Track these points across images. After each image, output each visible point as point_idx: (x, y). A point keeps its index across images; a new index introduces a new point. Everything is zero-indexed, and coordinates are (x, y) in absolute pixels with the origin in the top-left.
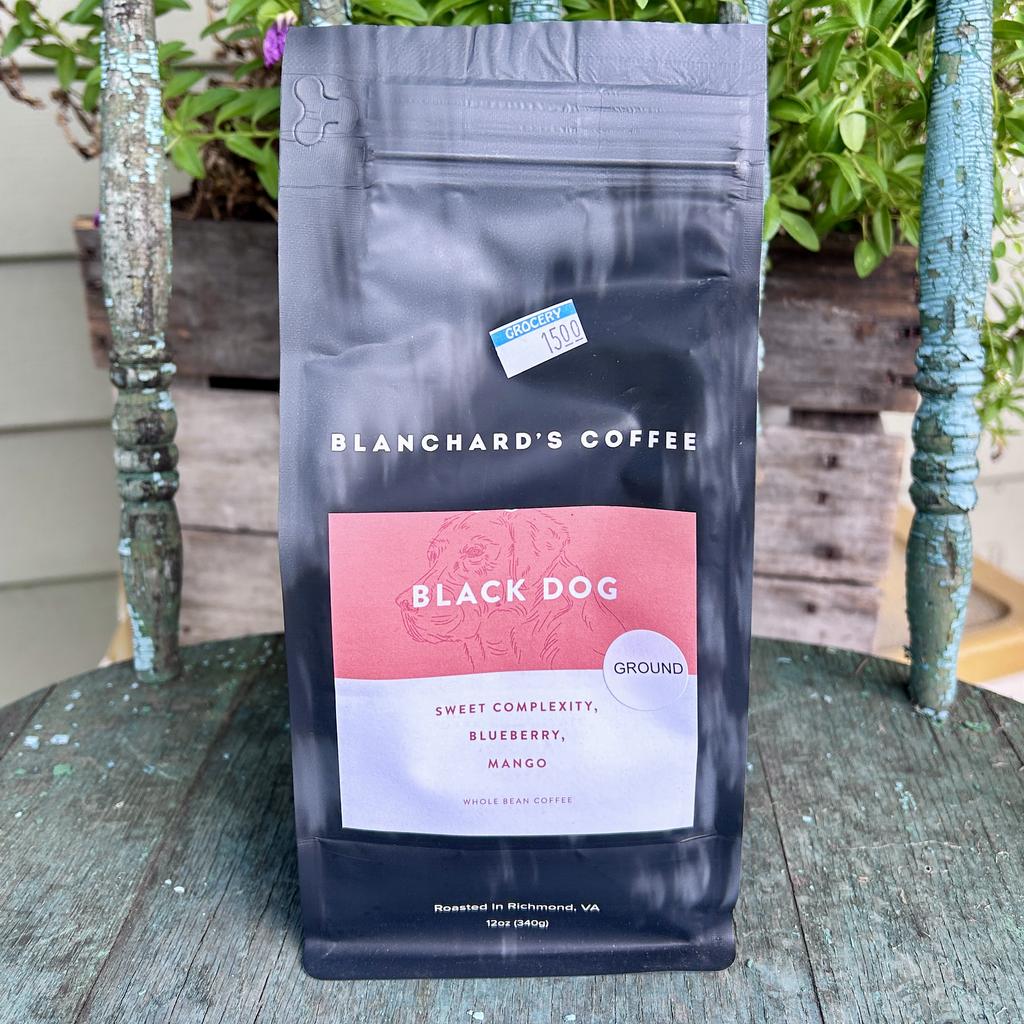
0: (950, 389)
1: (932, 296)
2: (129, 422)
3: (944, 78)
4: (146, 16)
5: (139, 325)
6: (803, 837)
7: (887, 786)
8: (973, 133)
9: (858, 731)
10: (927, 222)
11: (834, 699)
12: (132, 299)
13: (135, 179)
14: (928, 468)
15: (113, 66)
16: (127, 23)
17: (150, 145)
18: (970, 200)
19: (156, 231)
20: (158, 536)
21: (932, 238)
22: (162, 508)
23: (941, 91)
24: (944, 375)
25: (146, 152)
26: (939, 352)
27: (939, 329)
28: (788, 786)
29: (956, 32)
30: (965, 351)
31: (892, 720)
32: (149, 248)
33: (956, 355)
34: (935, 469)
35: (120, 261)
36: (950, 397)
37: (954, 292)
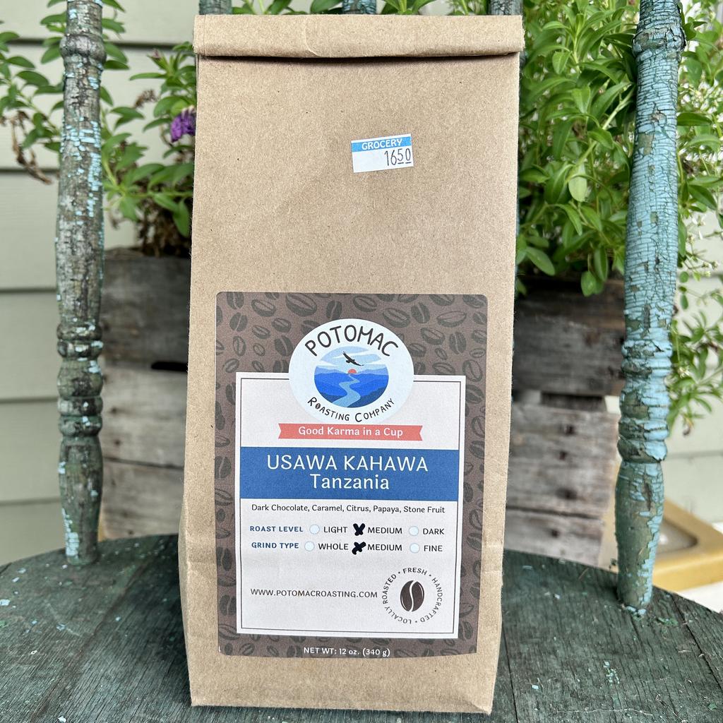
0: (647, 371)
1: (634, 305)
2: (68, 380)
3: (642, 150)
4: (92, 105)
5: (77, 313)
6: (531, 701)
7: (598, 664)
8: (663, 189)
9: (578, 621)
10: (630, 252)
11: (561, 597)
12: (73, 295)
13: (79, 213)
14: (630, 429)
15: (68, 138)
16: (79, 109)
17: (91, 191)
18: (661, 236)
19: (92, 249)
20: (84, 461)
21: (634, 263)
22: (88, 441)
23: (641, 160)
24: (642, 361)
25: (88, 196)
26: (638, 345)
27: (638, 328)
28: (523, 660)
29: (651, 118)
30: (657, 344)
31: (603, 614)
32: (87, 261)
33: (651, 347)
34: (636, 430)
35: (66, 269)
36: (647, 378)
37: (649, 302)
